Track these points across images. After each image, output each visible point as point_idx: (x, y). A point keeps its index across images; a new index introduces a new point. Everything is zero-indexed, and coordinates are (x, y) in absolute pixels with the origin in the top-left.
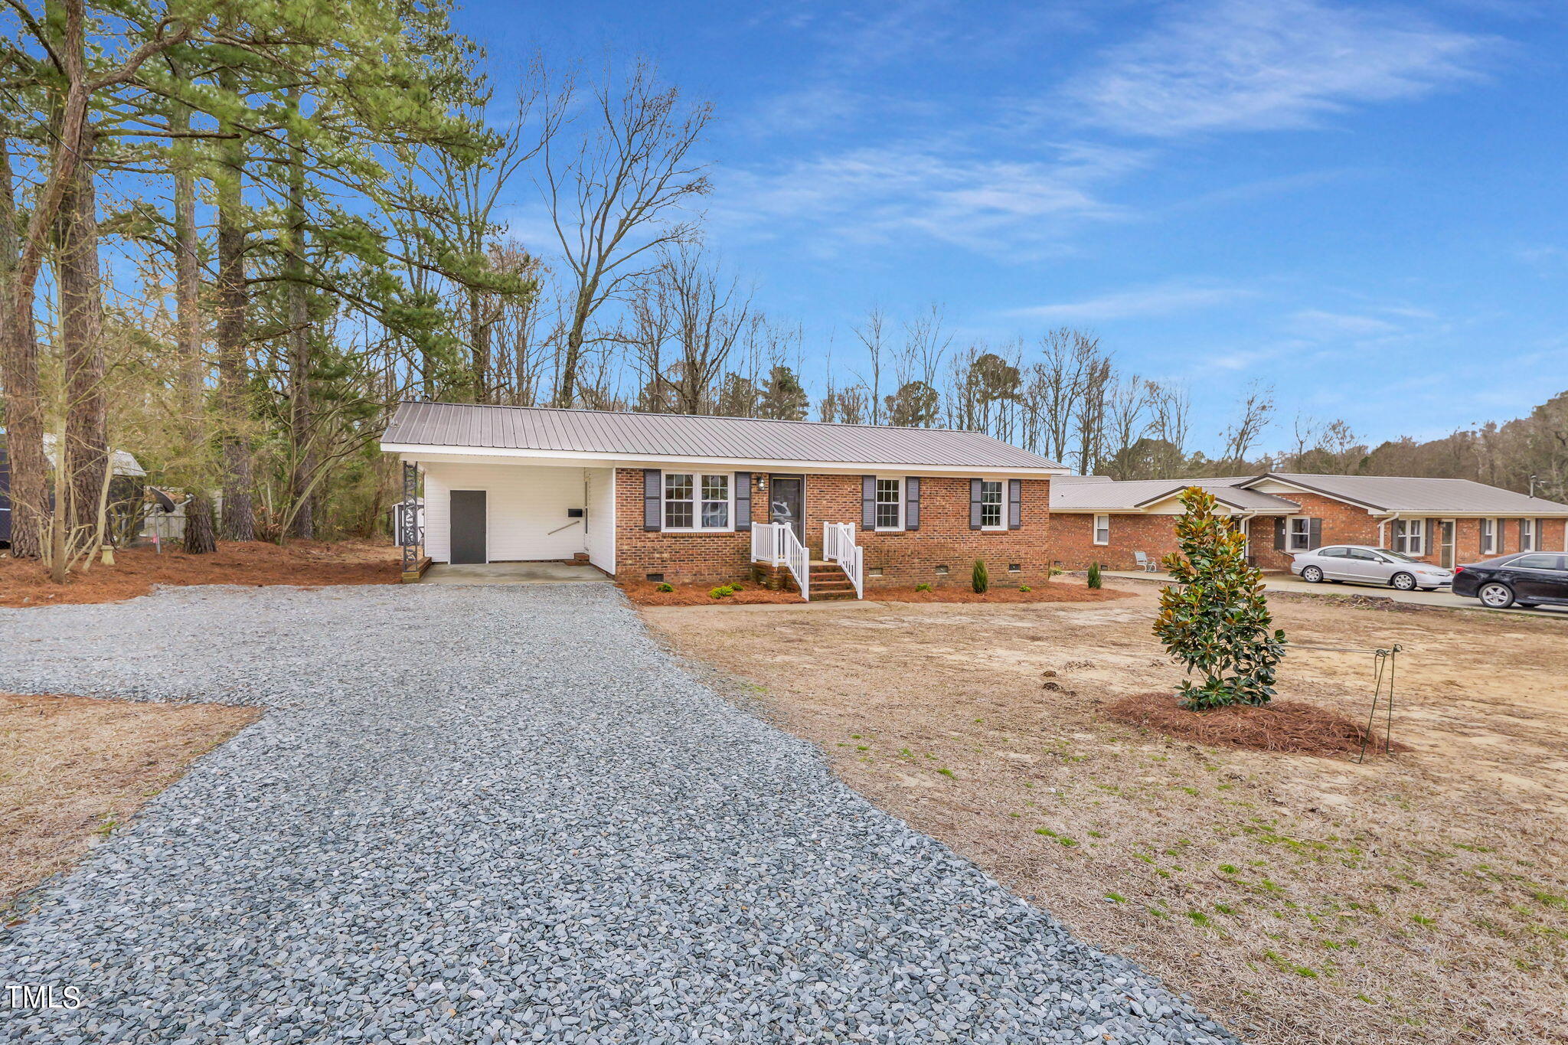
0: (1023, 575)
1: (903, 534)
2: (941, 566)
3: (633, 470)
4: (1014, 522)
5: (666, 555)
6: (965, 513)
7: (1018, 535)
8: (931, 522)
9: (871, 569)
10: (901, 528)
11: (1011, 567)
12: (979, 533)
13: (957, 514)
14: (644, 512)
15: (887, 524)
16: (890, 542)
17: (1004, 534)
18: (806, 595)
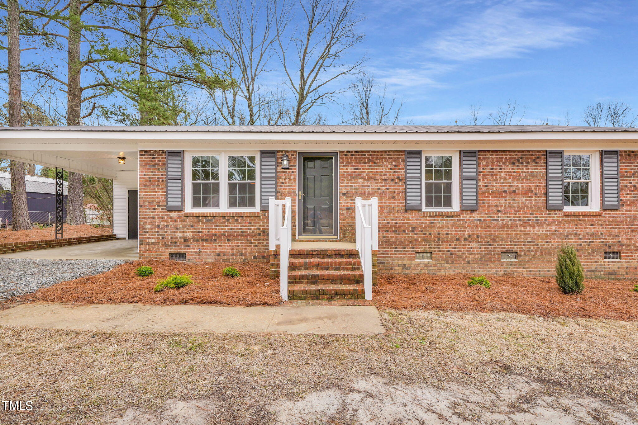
0: (625, 265)
1: (457, 215)
2: (507, 252)
3: (156, 152)
4: (611, 200)
5: (188, 235)
6: (541, 191)
7: (617, 217)
8: (493, 201)
9: (417, 253)
10: (456, 207)
11: (607, 255)
12: (561, 214)
13: (528, 193)
14: (167, 192)
15: (438, 204)
16: (440, 225)
17: (596, 215)
18: (284, 294)
